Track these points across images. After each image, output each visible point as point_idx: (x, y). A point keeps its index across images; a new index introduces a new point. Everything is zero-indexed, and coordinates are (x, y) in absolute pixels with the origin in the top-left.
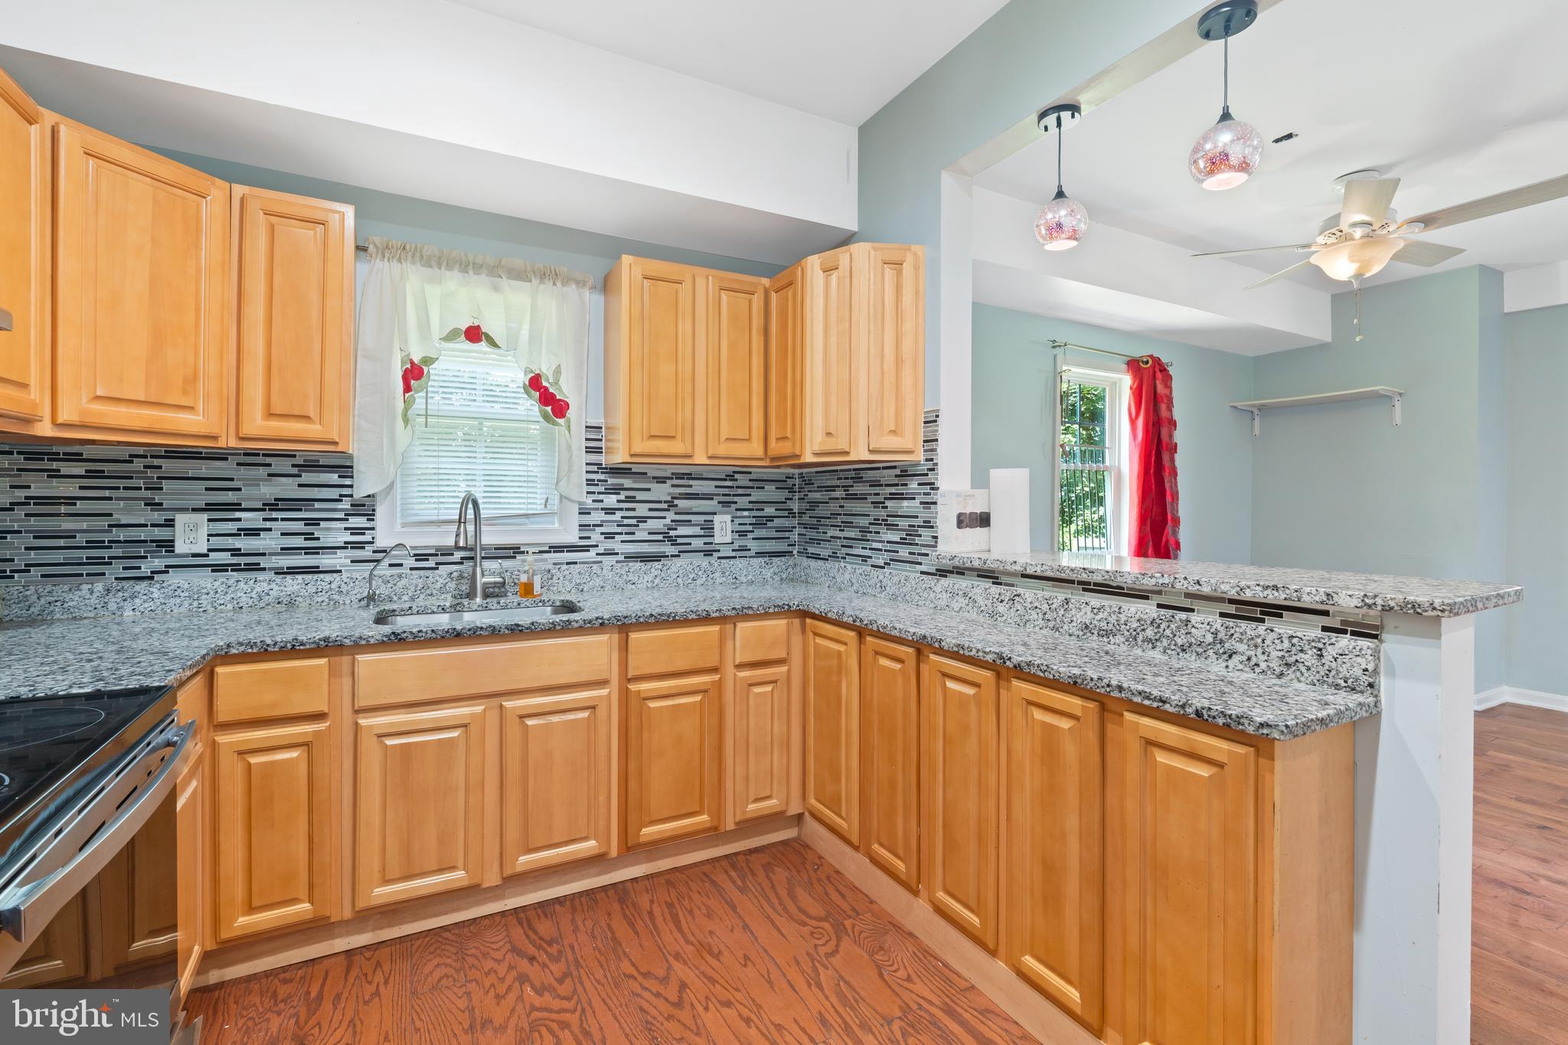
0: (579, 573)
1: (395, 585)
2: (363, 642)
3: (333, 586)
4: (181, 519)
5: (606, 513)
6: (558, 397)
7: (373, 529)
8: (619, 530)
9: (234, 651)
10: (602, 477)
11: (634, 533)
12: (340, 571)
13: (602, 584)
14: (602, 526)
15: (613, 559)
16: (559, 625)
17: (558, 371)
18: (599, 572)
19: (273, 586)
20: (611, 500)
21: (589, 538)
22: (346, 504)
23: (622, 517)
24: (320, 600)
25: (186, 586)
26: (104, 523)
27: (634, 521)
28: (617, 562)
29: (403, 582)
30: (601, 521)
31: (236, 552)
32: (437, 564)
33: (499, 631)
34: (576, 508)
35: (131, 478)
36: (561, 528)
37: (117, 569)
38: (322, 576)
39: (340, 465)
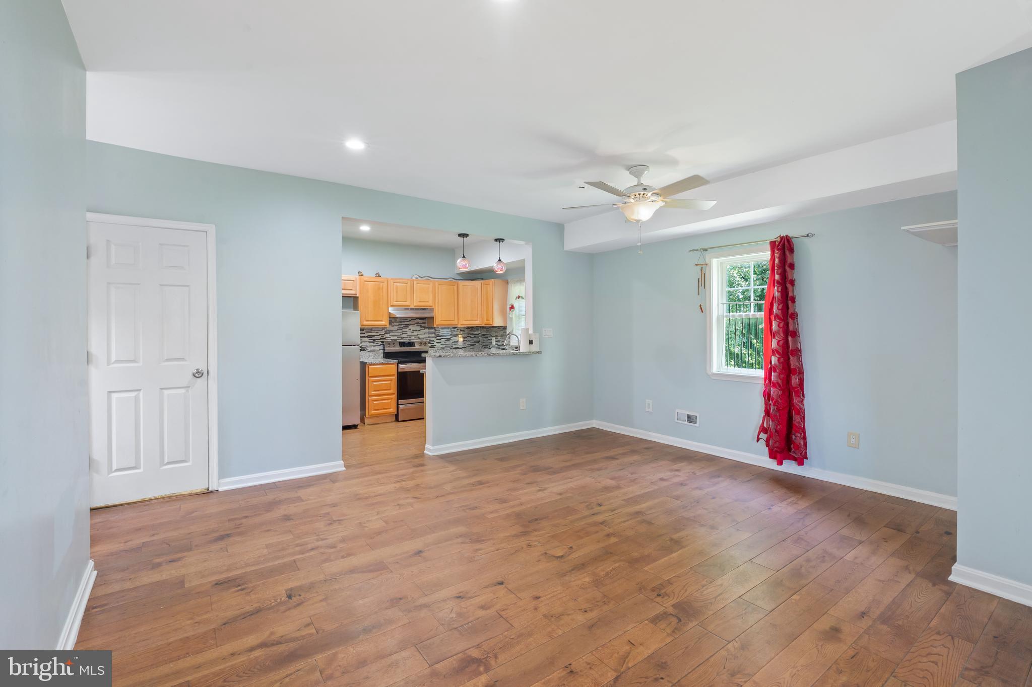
7: (510, 341)
22: (507, 336)
31: (497, 345)
39: (505, 328)
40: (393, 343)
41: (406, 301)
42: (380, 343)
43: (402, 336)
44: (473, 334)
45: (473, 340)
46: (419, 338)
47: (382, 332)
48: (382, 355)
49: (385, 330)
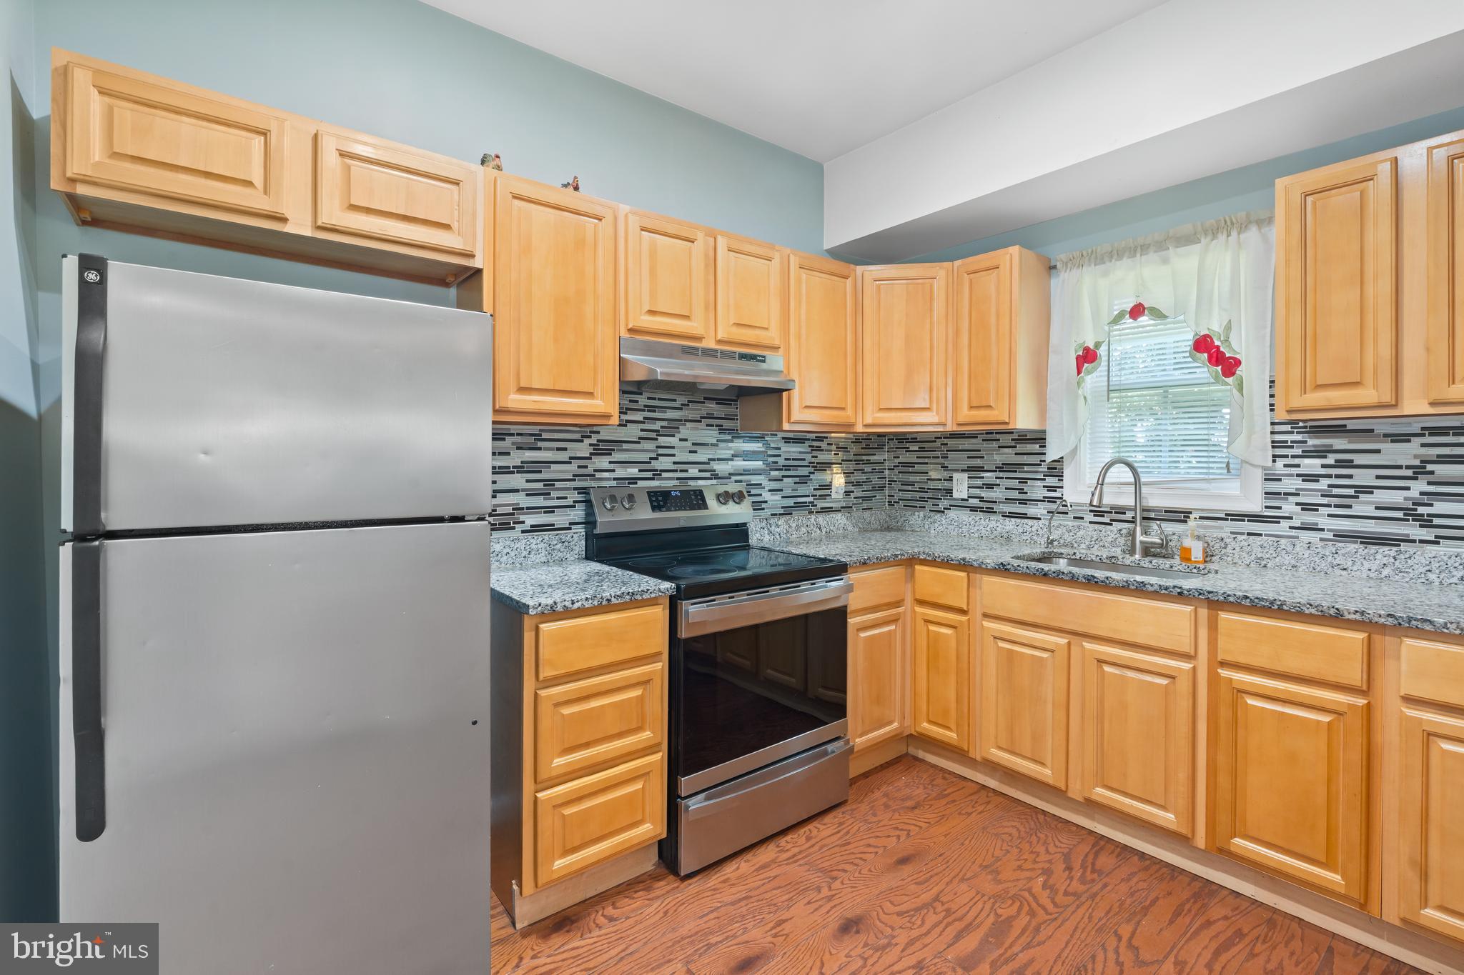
0: (1261, 546)
1: (1075, 534)
2: (984, 566)
3: (1034, 529)
4: (956, 476)
5: (1303, 481)
6: (1227, 355)
7: (1062, 487)
8: (1325, 501)
9: (921, 557)
10: (1299, 437)
11: (1350, 507)
12: (1040, 519)
13: (1293, 562)
14: (1298, 495)
15: (1314, 537)
16: (1133, 585)
17: (1228, 327)
18: (1290, 548)
19: (998, 524)
20: (1312, 465)
21: (1280, 508)
22: (1044, 468)
23: (1329, 486)
24: (1025, 538)
25: (956, 519)
26: (924, 478)
27: (1351, 492)
28: (1321, 540)
29: (1082, 533)
30: (1297, 489)
31: (981, 499)
32: (1111, 520)
33: (1078, 579)
34: (1258, 475)
35: (935, 451)
36: (1242, 495)
37: (929, 505)
38: (1026, 521)
39: (1039, 438)
40: (623, 494)
41: (687, 317)
42: (573, 496)
43: (656, 465)
44: (868, 463)
45: (868, 480)
46: (715, 476)
47: (583, 449)
48: (580, 546)
49: (594, 439)
